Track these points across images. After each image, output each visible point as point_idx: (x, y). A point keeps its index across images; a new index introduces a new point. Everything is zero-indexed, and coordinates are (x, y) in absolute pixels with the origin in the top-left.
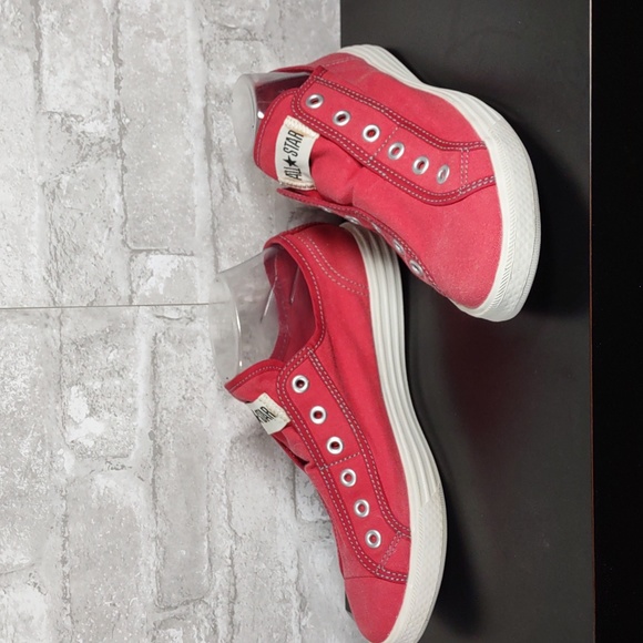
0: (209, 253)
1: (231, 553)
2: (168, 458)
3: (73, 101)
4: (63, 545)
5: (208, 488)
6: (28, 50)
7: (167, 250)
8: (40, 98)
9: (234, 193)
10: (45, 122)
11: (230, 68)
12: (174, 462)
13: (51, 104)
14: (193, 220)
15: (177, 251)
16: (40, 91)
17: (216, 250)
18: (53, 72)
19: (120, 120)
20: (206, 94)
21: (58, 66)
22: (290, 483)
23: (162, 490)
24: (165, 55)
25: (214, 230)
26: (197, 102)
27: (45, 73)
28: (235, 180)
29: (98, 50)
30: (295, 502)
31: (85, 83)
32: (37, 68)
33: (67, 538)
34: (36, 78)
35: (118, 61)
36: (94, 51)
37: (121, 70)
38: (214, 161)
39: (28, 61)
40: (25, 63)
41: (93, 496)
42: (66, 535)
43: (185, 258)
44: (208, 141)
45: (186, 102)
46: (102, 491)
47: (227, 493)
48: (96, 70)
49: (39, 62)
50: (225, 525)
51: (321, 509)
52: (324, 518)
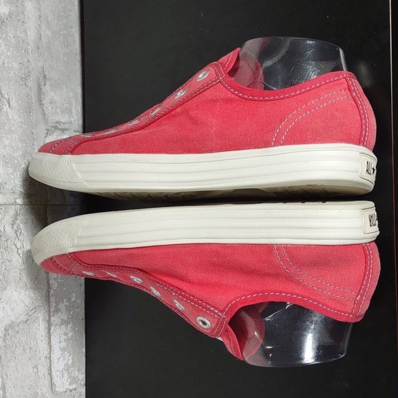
9: (6, 108)
51: (69, 380)
52: (71, 387)
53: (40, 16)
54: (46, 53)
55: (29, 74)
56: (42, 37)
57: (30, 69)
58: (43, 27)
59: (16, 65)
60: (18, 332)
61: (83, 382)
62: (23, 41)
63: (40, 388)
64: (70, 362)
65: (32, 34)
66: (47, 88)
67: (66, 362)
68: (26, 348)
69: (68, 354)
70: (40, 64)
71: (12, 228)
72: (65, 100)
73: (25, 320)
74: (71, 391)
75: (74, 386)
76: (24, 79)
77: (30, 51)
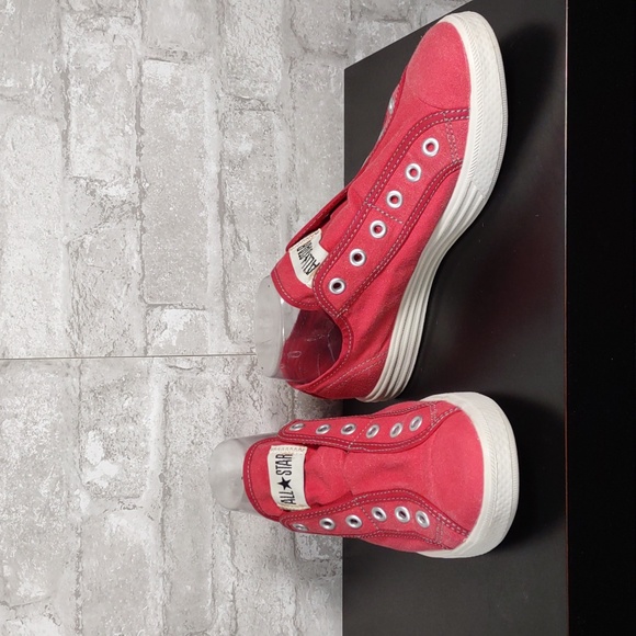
0: (220, 308)
1: (234, 589)
2: (176, 499)
3: (97, 167)
4: (77, 580)
5: (213, 527)
6: (57, 120)
7: (181, 305)
8: (67, 165)
9: (244, 252)
10: (71, 187)
11: (244, 136)
12: (182, 502)
13: (77, 170)
14: (206, 277)
15: (190, 306)
16: (68, 158)
17: (226, 304)
18: (81, 141)
19: (140, 185)
20: (221, 160)
21: (85, 134)
23: (170, 529)
24: (183, 125)
25: (225, 287)
26: (213, 168)
27: (73, 141)
28: (246, 240)
29: (122, 120)
30: (294, 541)
31: (109, 151)
32: (65, 137)
33: (81, 573)
34: (64, 146)
35: (140, 130)
36: (118, 121)
37: (142, 138)
38: (227, 222)
39: (57, 130)
40: (54, 132)
41: (106, 534)
42: (80, 570)
43: (197, 313)
44: (221, 204)
45: (201, 168)
46: (114, 529)
47: (231, 533)
48: (120, 138)
49: (67, 131)
50: (228, 562)
51: (319, 549)
52: (322, 557)
53: (294, 145)
54: (301, 184)
55: (276, 211)
56: (297, 167)
57: (278, 205)
58: (298, 155)
59: (258, 204)
61: (340, 554)
62: (270, 177)
63: (279, 551)
65: (282, 168)
70: (292, 198)
71: (247, 379)
74: (322, 561)
75: (327, 556)
76: (270, 218)
77: (278, 186)
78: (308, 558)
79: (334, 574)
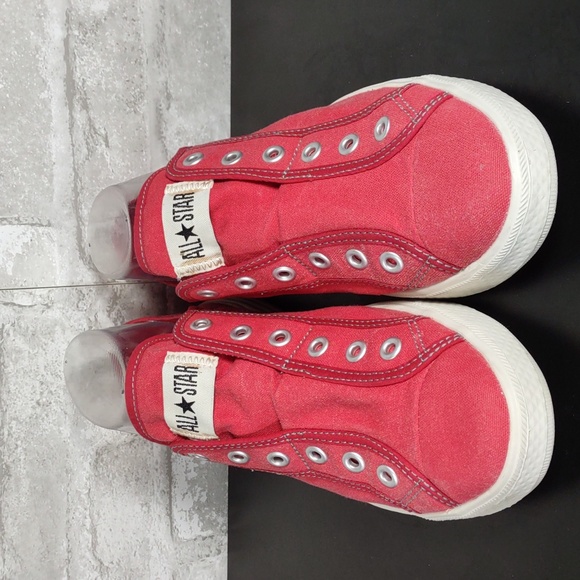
0: (71, 223)
2: (18, 480)
5: (68, 511)
7: (18, 219)
9: (101, 148)
12: (25, 483)
14: (51, 181)
15: (30, 221)
17: (79, 218)
20: (67, 21)
22: (166, 497)
23: (10, 520)
25: (77, 195)
26: (56, 32)
28: (103, 132)
30: (171, 518)
38: (77, 107)
43: (41, 230)
44: (70, 82)
45: (41, 31)
47: (91, 516)
50: (88, 555)
51: (201, 524)
52: (204, 534)
53: (163, 7)
54: (172, 60)
55: (141, 96)
56: (166, 37)
57: (144, 87)
58: (168, 21)
59: (119, 85)
60: (117, 457)
61: (225, 528)
62: (133, 48)
63: (152, 532)
64: (204, 499)
65: (148, 37)
66: (172, 113)
67: (196, 499)
68: (129, 479)
69: (200, 489)
70: (162, 78)
71: (109, 316)
72: (202, 127)
73: (128, 441)
74: (204, 539)
75: (210, 532)
76: (133, 104)
77: (144, 61)
78: (188, 537)
79: (219, 552)
